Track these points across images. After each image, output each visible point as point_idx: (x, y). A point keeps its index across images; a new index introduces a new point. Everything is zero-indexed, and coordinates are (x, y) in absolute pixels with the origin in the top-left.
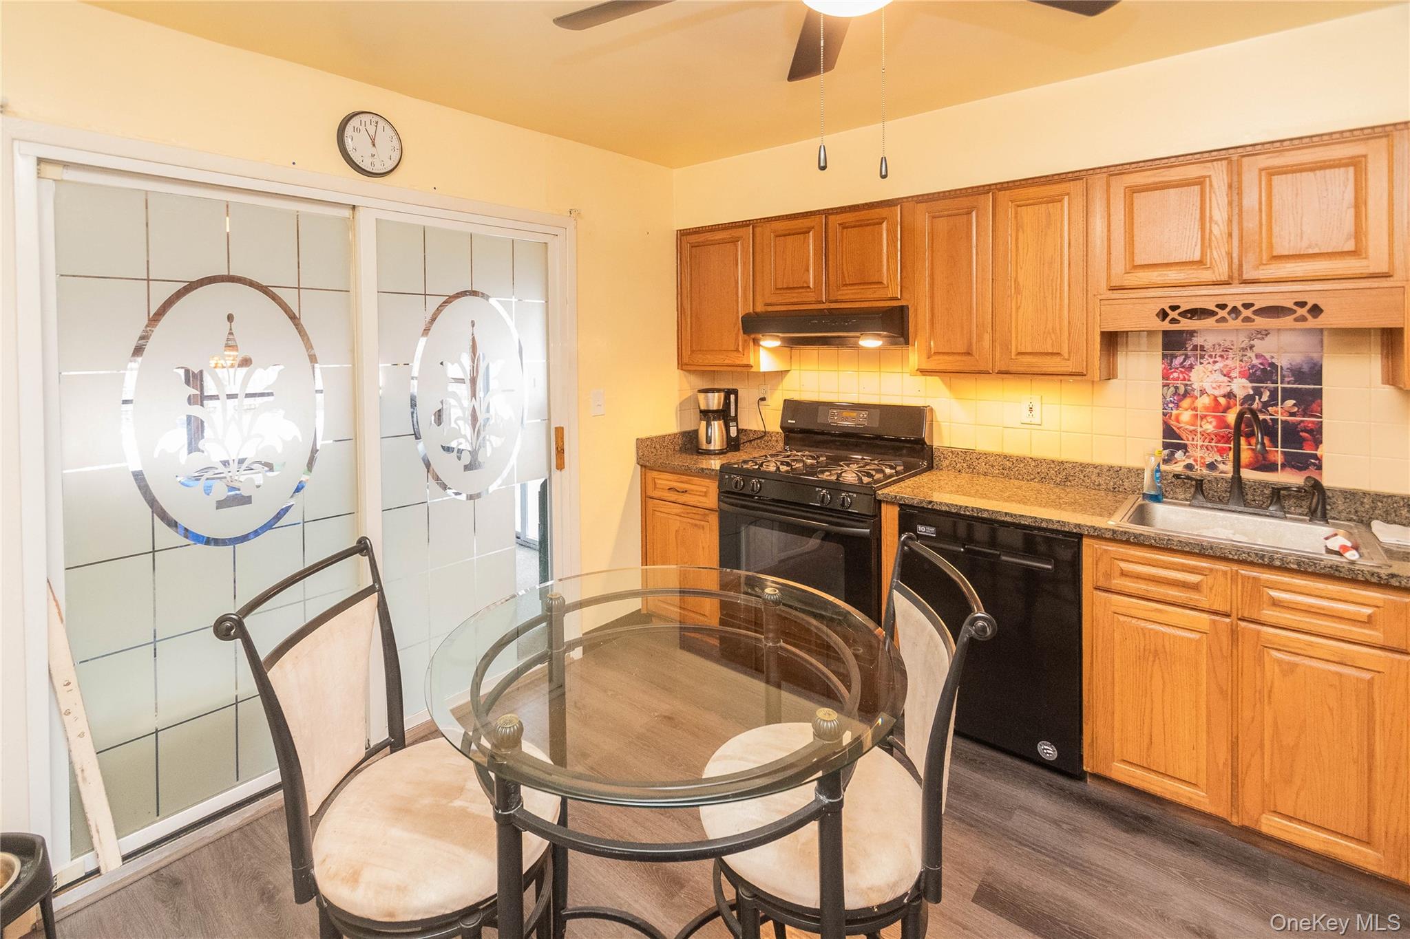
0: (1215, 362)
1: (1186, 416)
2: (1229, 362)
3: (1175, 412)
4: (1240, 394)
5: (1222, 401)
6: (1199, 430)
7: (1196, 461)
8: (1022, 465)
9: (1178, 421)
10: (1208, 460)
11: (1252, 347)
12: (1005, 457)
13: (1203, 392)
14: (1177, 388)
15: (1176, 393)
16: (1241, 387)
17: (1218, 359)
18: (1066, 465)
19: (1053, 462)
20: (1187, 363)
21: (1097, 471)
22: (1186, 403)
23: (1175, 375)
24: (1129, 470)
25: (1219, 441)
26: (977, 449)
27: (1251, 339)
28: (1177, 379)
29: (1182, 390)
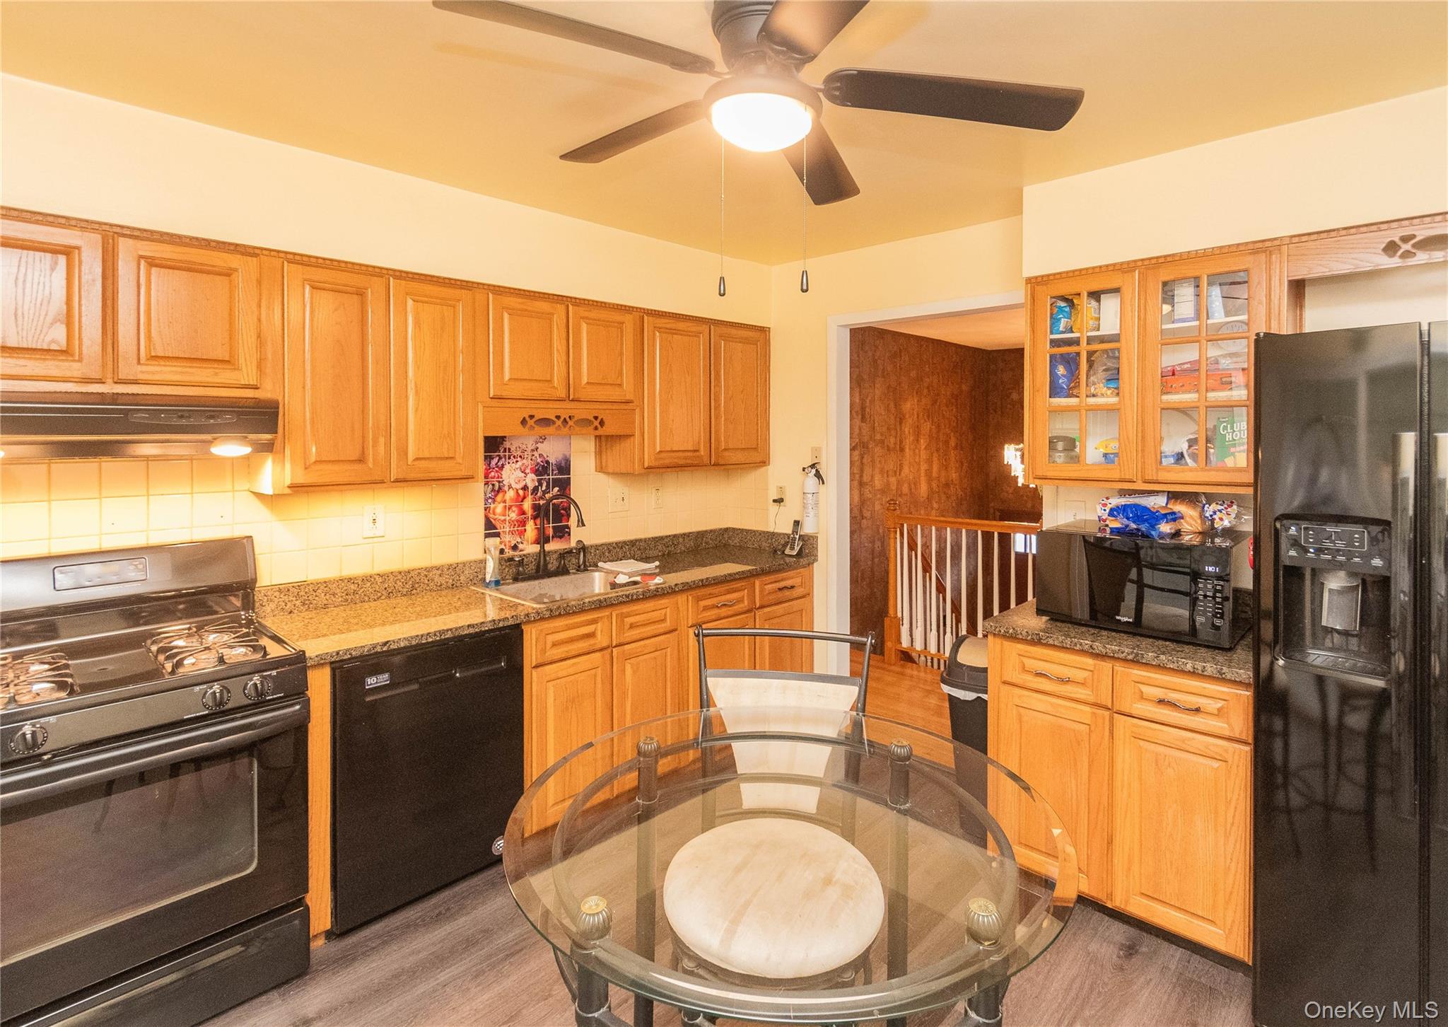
0: (517, 461)
1: (499, 508)
2: (525, 461)
3: (492, 506)
4: (531, 486)
5: (521, 492)
6: (508, 518)
7: (505, 545)
8: (369, 584)
9: (494, 514)
10: (513, 543)
11: (537, 449)
12: (350, 580)
13: (510, 487)
14: (493, 485)
15: (493, 490)
16: (531, 480)
17: (519, 459)
18: (412, 574)
19: (400, 573)
20: (500, 464)
21: (439, 572)
22: (499, 498)
23: (493, 474)
24: (464, 564)
25: (519, 526)
26: (309, 579)
27: (537, 443)
28: (494, 477)
29: (497, 488)
